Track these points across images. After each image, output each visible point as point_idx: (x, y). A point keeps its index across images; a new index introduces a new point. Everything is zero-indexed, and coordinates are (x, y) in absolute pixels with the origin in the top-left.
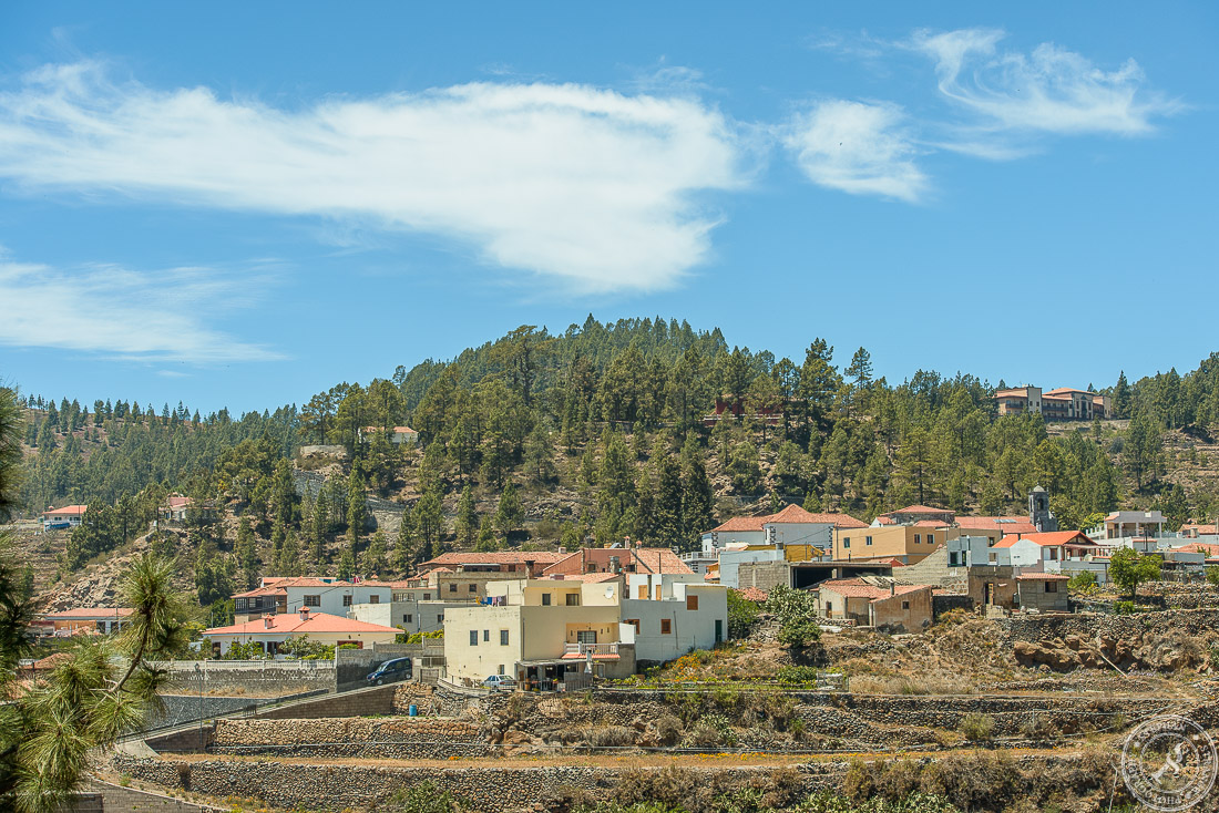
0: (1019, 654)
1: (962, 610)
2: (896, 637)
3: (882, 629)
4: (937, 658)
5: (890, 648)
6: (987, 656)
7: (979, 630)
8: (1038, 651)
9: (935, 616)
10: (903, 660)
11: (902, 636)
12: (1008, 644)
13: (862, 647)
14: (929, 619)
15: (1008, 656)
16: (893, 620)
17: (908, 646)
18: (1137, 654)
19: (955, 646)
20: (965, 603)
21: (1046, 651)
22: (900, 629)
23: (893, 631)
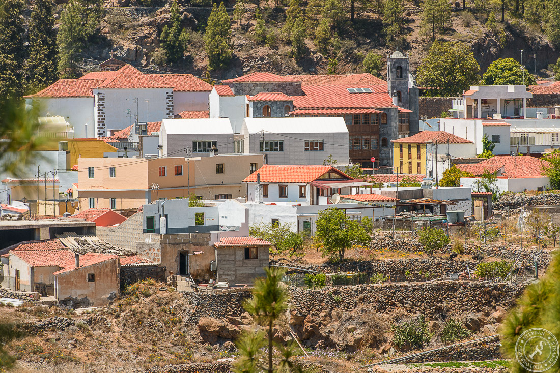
0: (203, 330)
1: (152, 281)
2: (79, 311)
3: (65, 302)
4: (117, 335)
5: (69, 324)
6: (170, 333)
7: (166, 304)
8: (223, 328)
9: (122, 288)
10: (81, 338)
11: (85, 309)
12: (193, 319)
13: (39, 324)
14: (116, 291)
15: (193, 333)
16: (77, 293)
17: (90, 322)
18: (323, 331)
19: (139, 321)
20: (156, 273)
21: (231, 327)
22: (85, 302)
23: (77, 305)
